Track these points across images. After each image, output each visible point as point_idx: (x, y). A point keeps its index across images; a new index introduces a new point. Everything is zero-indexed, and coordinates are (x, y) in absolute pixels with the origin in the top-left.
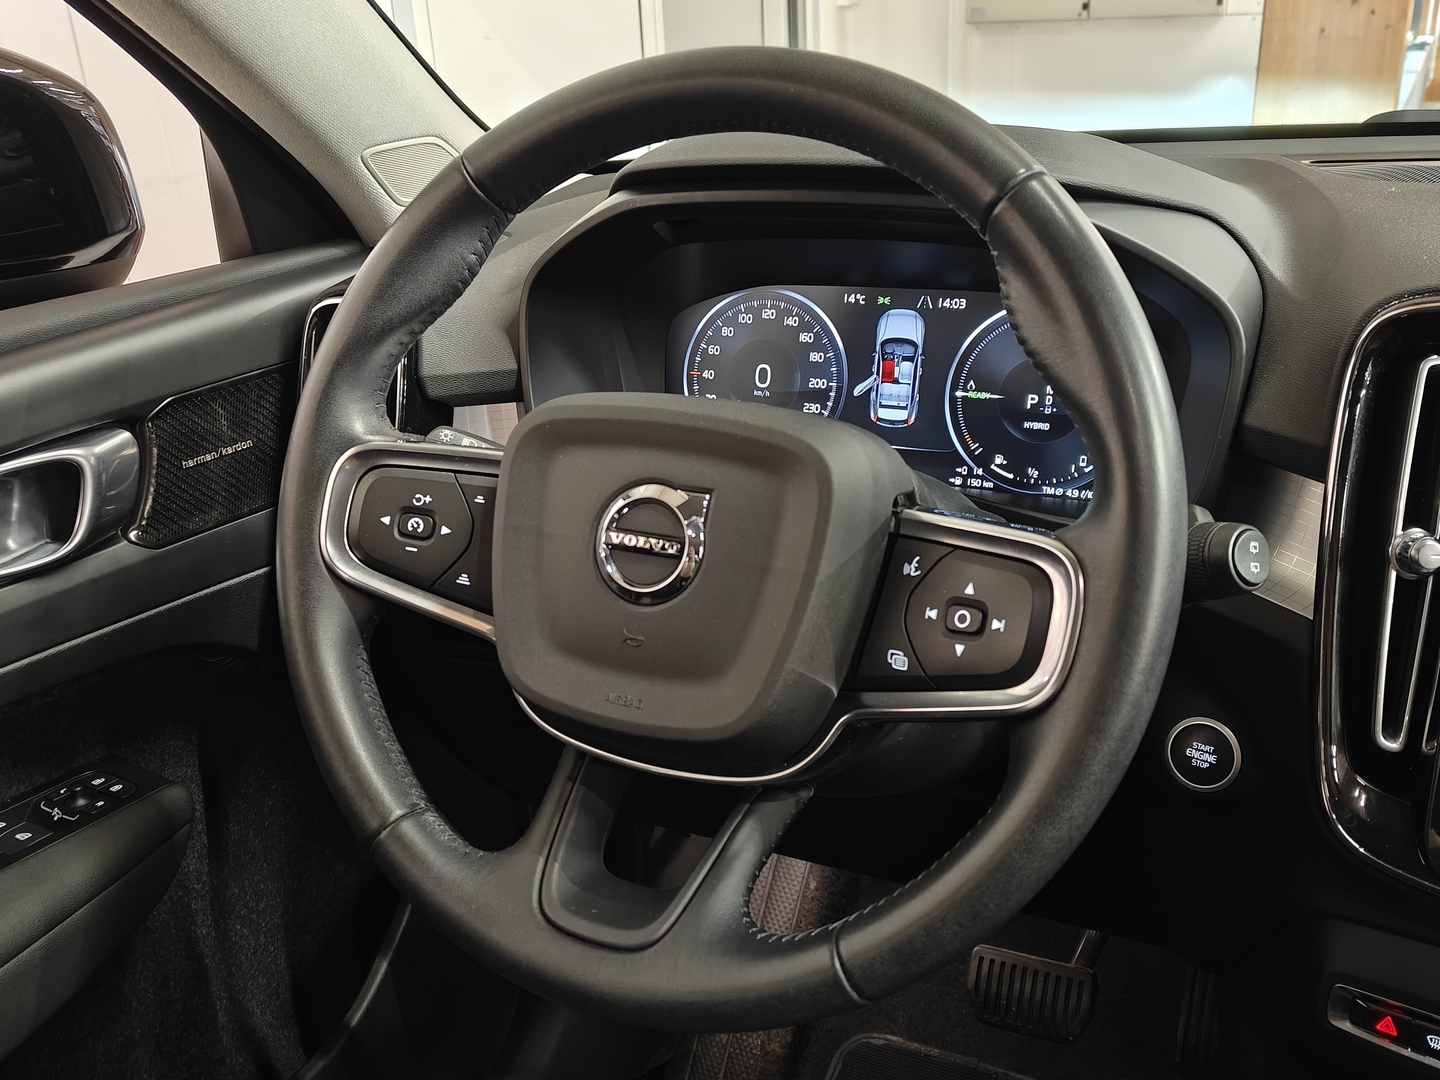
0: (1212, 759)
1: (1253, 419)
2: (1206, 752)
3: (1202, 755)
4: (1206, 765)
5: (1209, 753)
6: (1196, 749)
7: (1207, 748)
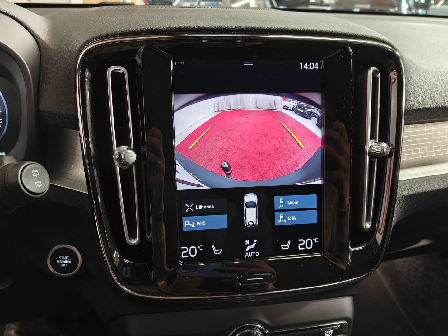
0: (69, 261)
1: (43, 107)
2: (66, 259)
3: (64, 261)
4: (67, 265)
5: (67, 259)
6: (61, 259)
7: (66, 257)
